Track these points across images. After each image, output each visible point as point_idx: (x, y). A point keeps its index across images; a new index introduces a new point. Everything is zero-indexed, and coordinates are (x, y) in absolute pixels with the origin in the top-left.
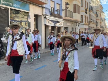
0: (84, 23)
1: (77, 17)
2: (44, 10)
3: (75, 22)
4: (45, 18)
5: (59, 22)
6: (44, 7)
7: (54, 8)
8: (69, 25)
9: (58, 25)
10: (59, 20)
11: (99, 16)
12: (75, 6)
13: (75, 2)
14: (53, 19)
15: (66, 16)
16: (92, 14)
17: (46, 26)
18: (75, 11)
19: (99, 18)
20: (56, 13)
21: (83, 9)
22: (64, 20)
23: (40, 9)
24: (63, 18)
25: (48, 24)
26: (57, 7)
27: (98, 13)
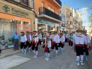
0: (74, 29)
1: (71, 26)
2: (60, 25)
3: (70, 29)
4: (60, 28)
5: (64, 29)
6: (60, 24)
7: (63, 24)
8: (68, 30)
9: (64, 30)
10: (65, 28)
11: (80, 25)
12: (71, 22)
13: (70, 20)
14: (63, 28)
15: (67, 26)
16: (77, 24)
17: (60, 31)
18: (71, 24)
19: (80, 26)
20: (63, 25)
21: (74, 23)
22: (67, 28)
23: (58, 24)
24: (66, 27)
25: (61, 30)
26: (64, 23)
27: (80, 24)
